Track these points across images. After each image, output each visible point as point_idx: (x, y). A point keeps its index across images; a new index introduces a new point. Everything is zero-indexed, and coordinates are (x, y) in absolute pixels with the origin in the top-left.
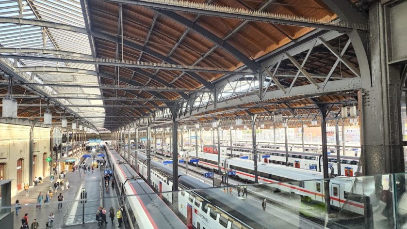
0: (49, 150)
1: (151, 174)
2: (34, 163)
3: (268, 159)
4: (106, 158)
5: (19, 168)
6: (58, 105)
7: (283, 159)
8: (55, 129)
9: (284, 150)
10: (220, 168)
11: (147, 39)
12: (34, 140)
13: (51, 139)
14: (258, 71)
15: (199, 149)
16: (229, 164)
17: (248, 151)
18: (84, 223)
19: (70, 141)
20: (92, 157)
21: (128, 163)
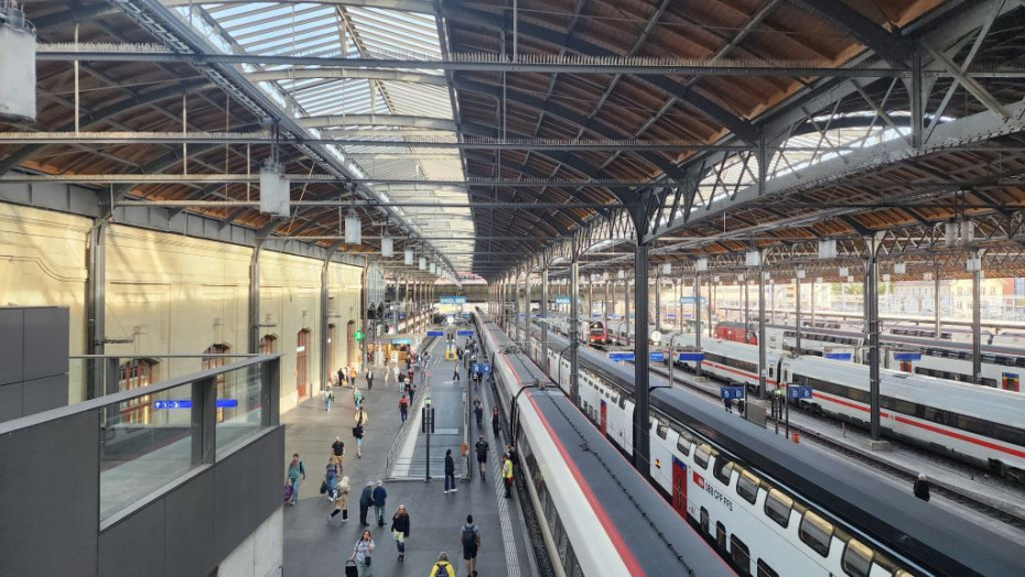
0: (359, 316)
1: (581, 381)
2: (329, 341)
3: (915, 364)
4: (475, 337)
5: (302, 349)
6: (374, 202)
7: (966, 367)
8: (370, 269)
9: (970, 341)
10: (763, 380)
11: (578, 9)
12: (330, 290)
13: (362, 290)
14: (909, 64)
15: (705, 332)
16: (791, 371)
17: (850, 342)
18: (428, 478)
19: (401, 300)
20: (445, 336)
21: (524, 352)
